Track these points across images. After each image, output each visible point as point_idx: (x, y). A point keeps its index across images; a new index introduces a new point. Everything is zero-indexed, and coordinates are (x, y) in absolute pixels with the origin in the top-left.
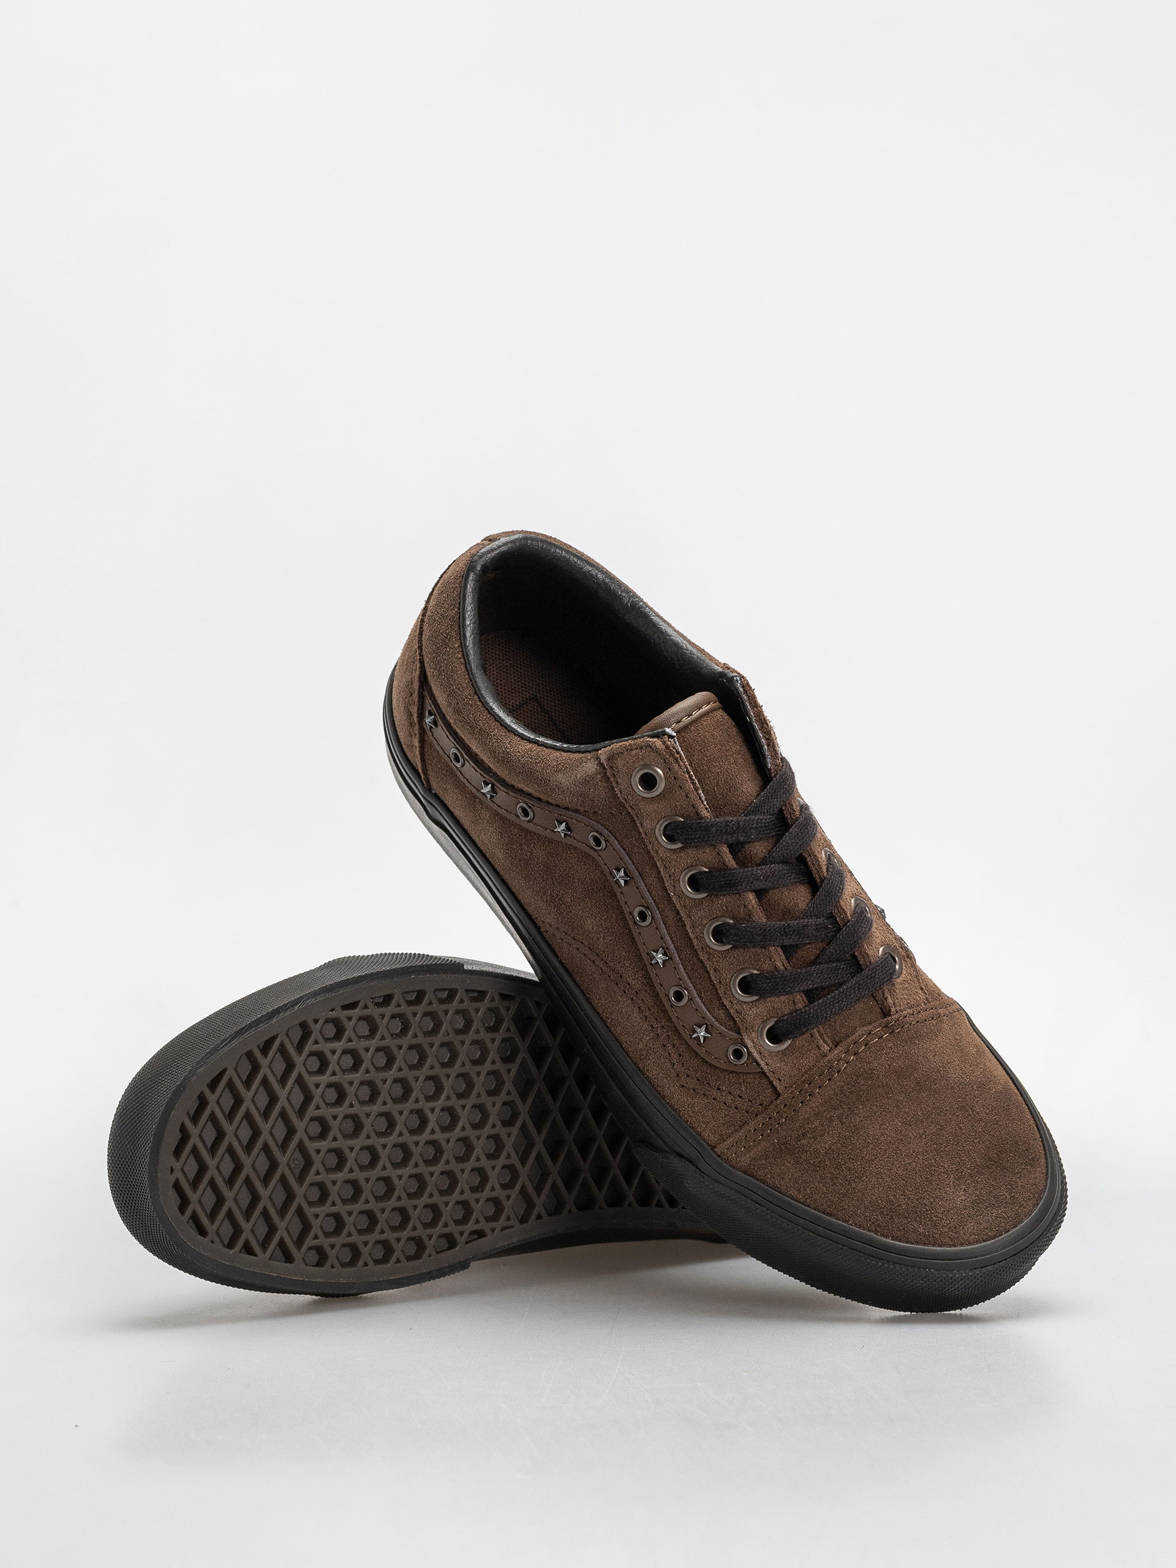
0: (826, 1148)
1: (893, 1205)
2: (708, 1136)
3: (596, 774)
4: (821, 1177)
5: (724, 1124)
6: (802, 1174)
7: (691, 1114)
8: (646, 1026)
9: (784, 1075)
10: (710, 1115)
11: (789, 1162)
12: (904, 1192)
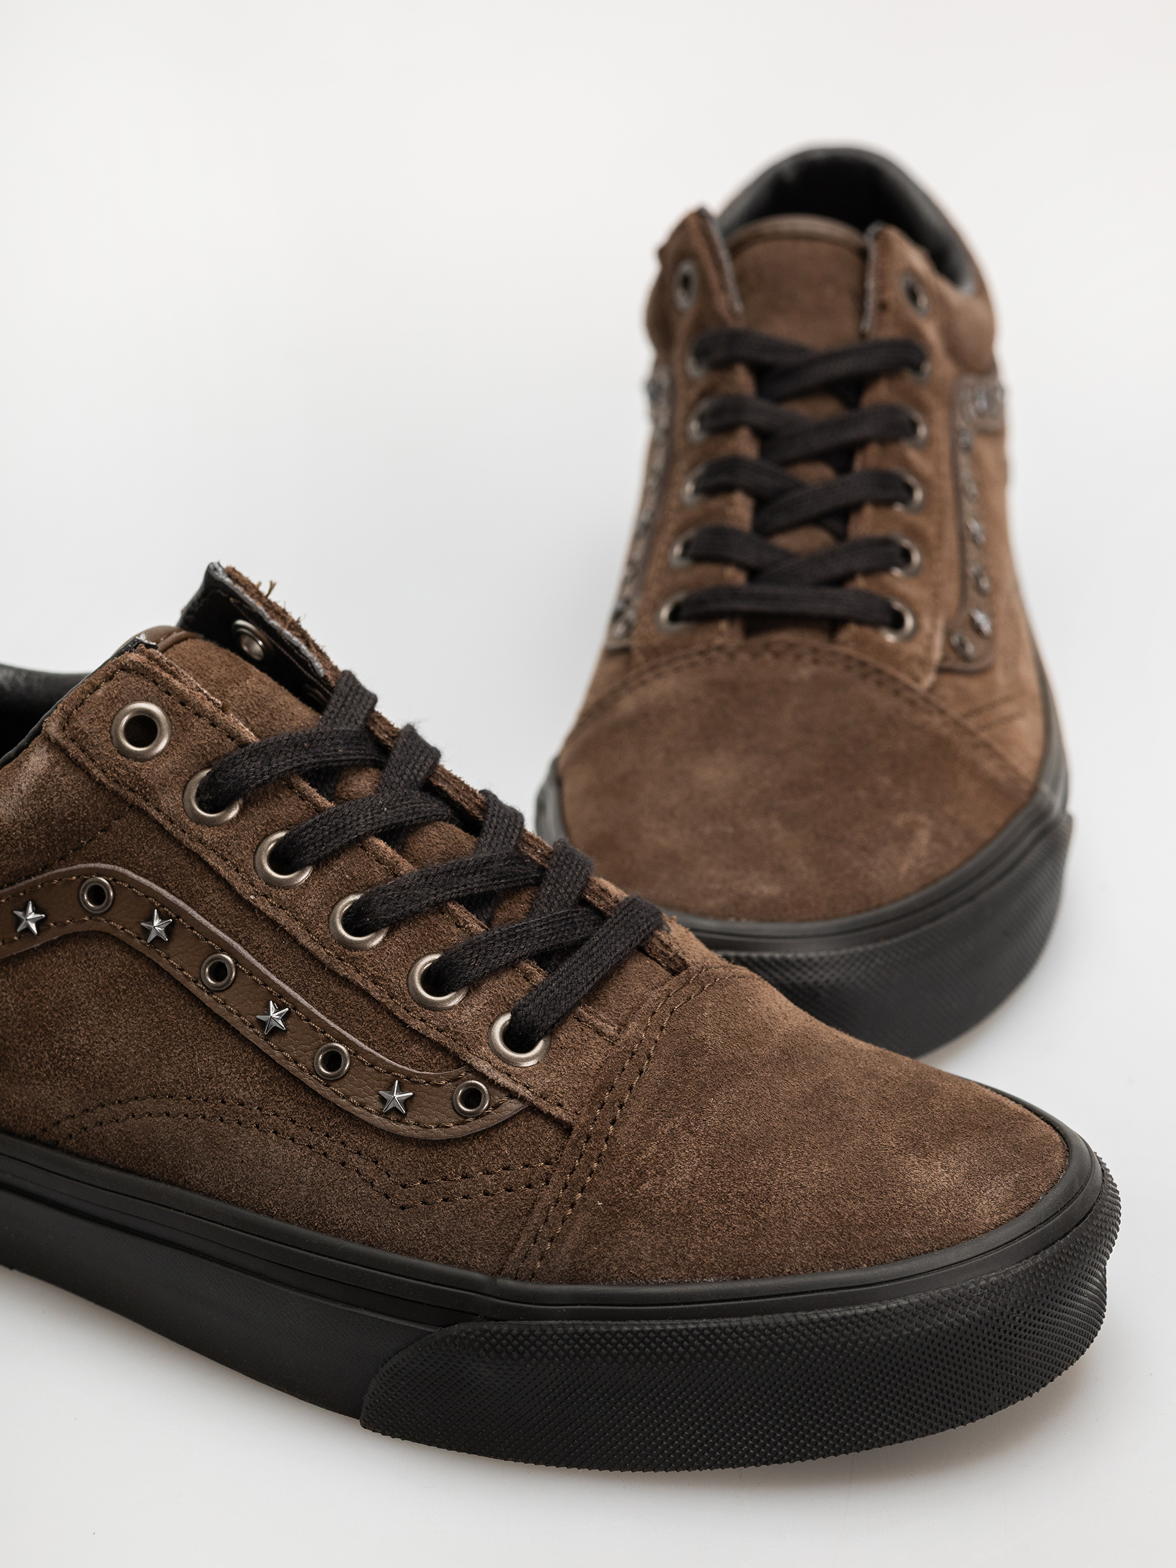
0: (687, 1181)
1: (843, 1218)
2: (483, 1260)
3: (53, 766)
4: (701, 1227)
5: (500, 1225)
6: (668, 1237)
7: (436, 1243)
8: (298, 1154)
9: (563, 1093)
10: (468, 1224)
11: (638, 1229)
12: (849, 1194)
